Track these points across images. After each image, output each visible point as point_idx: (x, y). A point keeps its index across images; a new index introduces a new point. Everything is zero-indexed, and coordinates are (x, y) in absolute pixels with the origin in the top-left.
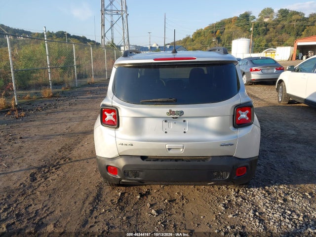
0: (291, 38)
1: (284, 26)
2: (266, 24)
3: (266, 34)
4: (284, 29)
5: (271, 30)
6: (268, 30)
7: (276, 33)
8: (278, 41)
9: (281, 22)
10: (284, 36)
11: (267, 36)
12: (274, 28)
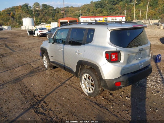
0: (50, 18)
1: (46, 12)
2: (38, 11)
3: (38, 16)
4: (47, 14)
5: (41, 14)
6: (39, 14)
7: (43, 15)
8: (45, 20)
9: (45, 10)
10: (47, 17)
11: (39, 17)
12: (42, 13)
